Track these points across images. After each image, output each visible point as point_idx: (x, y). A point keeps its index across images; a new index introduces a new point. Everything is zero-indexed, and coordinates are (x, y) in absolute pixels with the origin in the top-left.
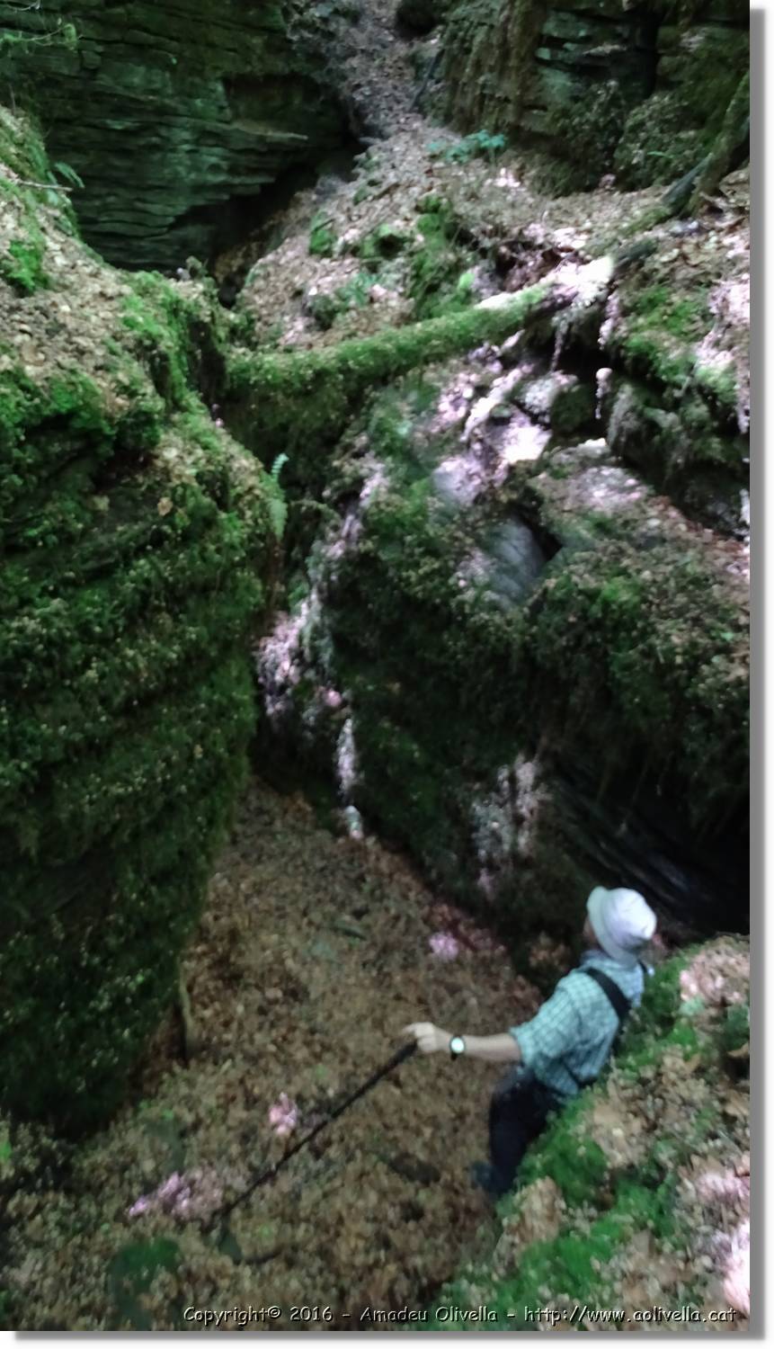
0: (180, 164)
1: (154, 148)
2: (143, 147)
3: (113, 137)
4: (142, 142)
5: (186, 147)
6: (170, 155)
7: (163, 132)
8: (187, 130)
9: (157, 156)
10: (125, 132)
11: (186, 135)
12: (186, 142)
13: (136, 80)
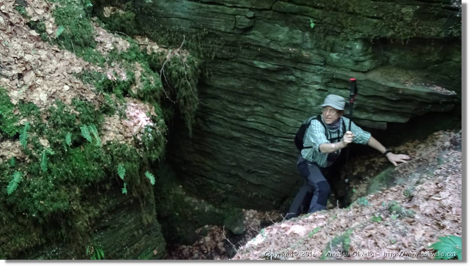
0: (311, 97)
1: (290, 83)
2: (283, 81)
3: (259, 72)
4: (281, 78)
5: (317, 87)
6: (303, 90)
7: (298, 74)
8: (317, 75)
9: (294, 89)
10: (267, 70)
11: (317, 79)
12: (317, 83)
13: (281, 36)
